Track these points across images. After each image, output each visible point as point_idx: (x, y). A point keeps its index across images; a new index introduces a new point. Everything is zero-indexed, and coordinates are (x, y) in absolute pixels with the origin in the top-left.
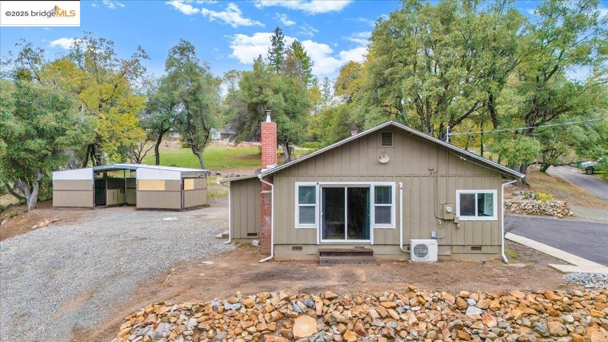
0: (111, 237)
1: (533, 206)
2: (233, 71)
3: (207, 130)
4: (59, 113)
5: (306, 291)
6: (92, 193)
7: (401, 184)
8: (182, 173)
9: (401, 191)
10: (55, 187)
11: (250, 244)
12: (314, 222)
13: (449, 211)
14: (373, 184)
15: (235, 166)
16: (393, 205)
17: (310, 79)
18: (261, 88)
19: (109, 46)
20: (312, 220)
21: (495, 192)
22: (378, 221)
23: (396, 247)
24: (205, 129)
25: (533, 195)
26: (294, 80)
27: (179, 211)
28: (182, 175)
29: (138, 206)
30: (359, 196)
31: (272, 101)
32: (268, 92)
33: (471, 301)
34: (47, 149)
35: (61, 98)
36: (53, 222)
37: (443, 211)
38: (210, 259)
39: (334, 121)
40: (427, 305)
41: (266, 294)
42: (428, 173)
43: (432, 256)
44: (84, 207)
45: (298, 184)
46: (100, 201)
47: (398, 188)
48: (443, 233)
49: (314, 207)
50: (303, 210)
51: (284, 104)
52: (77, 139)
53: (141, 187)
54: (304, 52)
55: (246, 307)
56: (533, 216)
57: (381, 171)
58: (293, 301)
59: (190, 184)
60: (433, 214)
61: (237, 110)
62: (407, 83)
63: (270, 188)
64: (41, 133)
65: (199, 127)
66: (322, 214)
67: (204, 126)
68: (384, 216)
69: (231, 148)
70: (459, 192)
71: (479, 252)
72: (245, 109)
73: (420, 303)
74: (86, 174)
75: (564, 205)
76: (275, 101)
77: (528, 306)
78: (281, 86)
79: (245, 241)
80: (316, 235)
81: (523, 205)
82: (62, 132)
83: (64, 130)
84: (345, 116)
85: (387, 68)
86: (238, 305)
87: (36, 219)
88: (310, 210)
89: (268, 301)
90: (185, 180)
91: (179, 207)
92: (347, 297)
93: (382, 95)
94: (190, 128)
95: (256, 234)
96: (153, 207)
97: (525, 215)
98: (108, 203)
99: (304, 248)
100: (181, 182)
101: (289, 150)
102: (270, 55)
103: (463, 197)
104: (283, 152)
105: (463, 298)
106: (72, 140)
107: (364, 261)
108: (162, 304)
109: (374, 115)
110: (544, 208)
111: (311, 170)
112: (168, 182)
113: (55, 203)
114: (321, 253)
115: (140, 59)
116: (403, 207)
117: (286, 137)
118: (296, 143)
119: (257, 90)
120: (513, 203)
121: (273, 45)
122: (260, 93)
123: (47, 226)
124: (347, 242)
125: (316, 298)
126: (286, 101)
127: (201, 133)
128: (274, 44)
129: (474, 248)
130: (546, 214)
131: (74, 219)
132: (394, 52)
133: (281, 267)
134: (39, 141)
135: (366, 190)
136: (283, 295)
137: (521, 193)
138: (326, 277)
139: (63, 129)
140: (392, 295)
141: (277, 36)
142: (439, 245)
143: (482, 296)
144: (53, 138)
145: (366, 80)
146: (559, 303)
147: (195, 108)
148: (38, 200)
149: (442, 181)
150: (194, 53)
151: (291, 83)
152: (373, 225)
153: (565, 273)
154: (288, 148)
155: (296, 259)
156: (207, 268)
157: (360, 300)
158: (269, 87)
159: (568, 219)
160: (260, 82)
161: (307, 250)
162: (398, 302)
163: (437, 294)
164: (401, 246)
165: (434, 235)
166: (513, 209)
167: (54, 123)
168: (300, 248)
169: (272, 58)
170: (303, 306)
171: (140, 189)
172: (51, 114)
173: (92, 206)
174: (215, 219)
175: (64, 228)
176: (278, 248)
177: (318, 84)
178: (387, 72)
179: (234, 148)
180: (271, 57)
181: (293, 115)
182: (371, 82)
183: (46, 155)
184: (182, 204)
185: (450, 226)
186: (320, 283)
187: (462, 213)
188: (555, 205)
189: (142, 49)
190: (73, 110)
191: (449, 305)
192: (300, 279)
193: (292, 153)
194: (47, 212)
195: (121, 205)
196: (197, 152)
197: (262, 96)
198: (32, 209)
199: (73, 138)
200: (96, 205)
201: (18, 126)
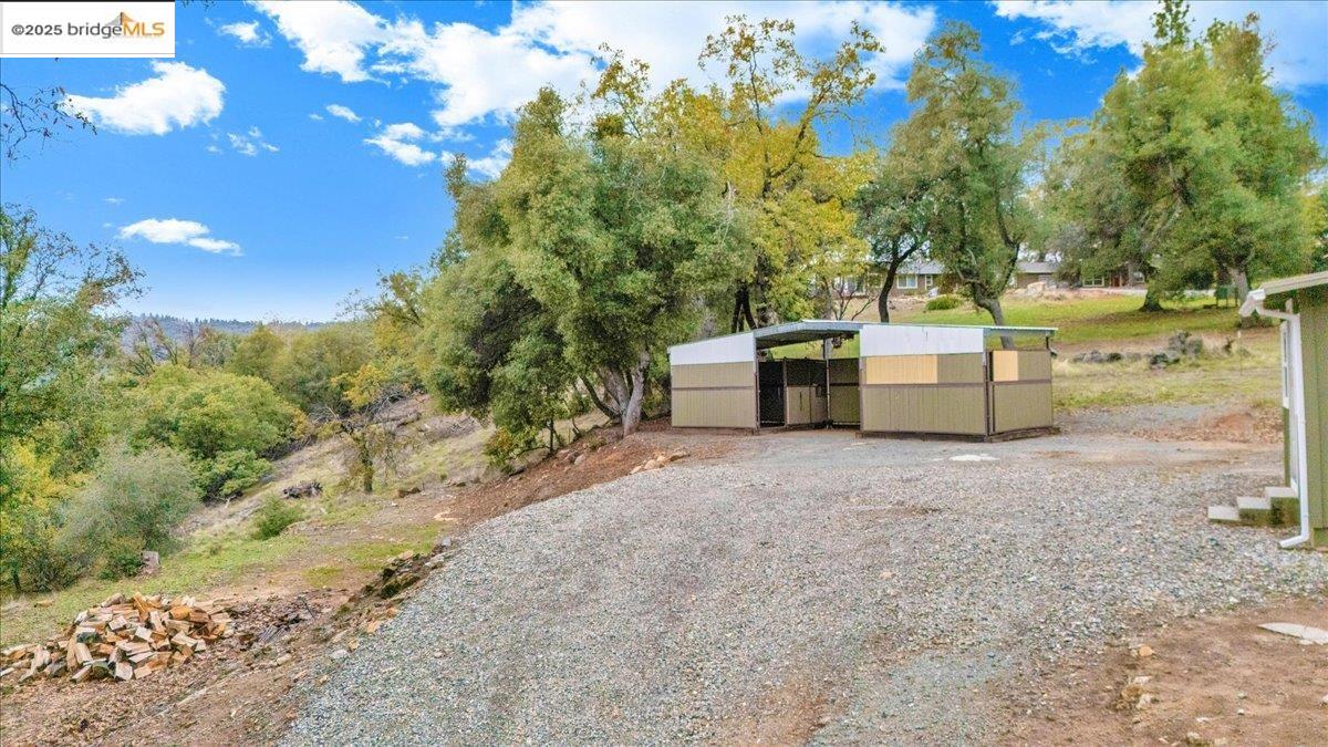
0: (827, 498)
4: (680, 206)
6: (754, 396)
8: (986, 334)
10: (674, 384)
18: (1166, 113)
27: (982, 441)
28: (986, 341)
29: (866, 426)
31: (1202, 148)
34: (658, 294)
35: (685, 172)
36: (672, 459)
44: (737, 429)
46: (771, 415)
51: (1237, 154)
52: (720, 264)
53: (871, 376)
59: (1008, 366)
64: (645, 256)
67: (1006, 234)
69: (1052, 303)
72: (1118, 178)
74: (739, 349)
76: (1213, 147)
78: (1224, 107)
82: (686, 249)
83: (692, 245)
87: (638, 455)
90: (996, 353)
96: (907, 429)
98: (789, 421)
106: (709, 267)
112: (946, 360)
113: (676, 420)
119: (1156, 120)
122: (1166, 128)
123: (661, 466)
131: (720, 455)
134: (642, 275)
139: (688, 241)
144: (669, 267)
148: (644, 416)
167: (670, 230)
171: (868, 383)
172: (666, 210)
173: (753, 425)
175: (695, 472)
179: (1059, 303)
181: (1265, 184)
183: (656, 308)
184: (990, 420)
190: (710, 195)
194: (662, 438)
195: (818, 426)
196: (987, 301)
197: (1173, 135)
198: (631, 431)
199: (711, 262)
200: (762, 425)
201: (599, 243)
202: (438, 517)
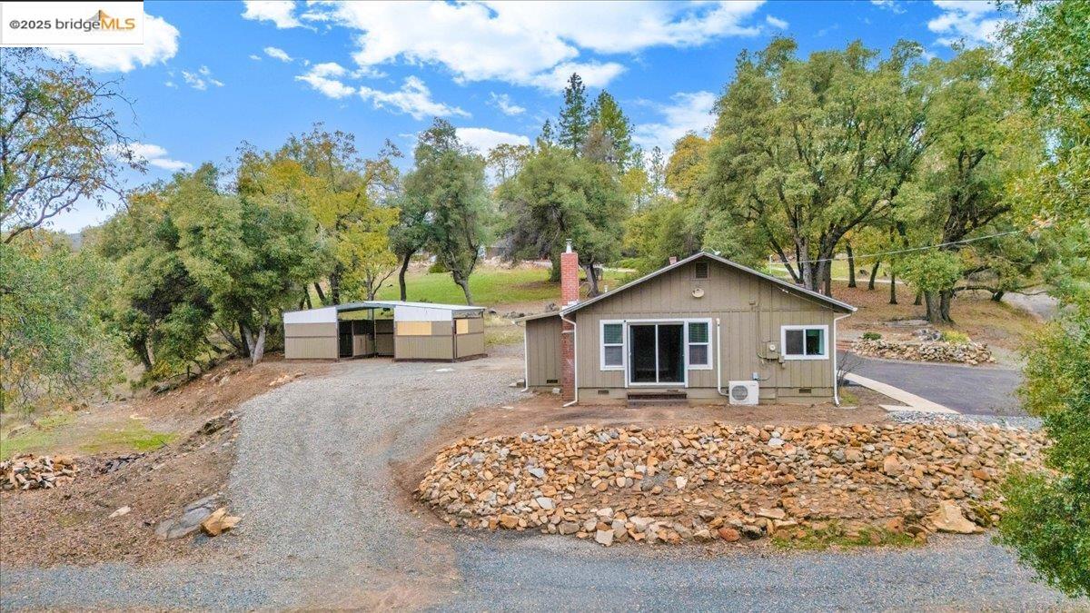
1: (936, 350)
2: (504, 146)
3: (474, 249)
4: (293, 236)
5: (612, 426)
6: (336, 341)
7: (718, 320)
8: (454, 312)
9: (718, 328)
10: (287, 334)
11: (550, 393)
12: (621, 364)
13: (772, 349)
14: (686, 321)
15: (515, 300)
16: (710, 344)
17: (628, 154)
18: (551, 183)
19: (348, 141)
20: (620, 362)
21: (825, 328)
22: (692, 361)
23: (713, 391)
24: (471, 247)
25: (939, 335)
26: (601, 166)
27: (451, 362)
28: (453, 314)
29: (397, 357)
30: (672, 335)
31: (568, 203)
32: (563, 189)
33: (774, 434)
34: (278, 284)
35: (297, 217)
36: (296, 377)
37: (766, 350)
38: (509, 405)
39: (662, 231)
40: (730, 437)
41: (573, 428)
42: (749, 307)
43: (753, 398)
44: (326, 359)
45: (603, 322)
46: (345, 352)
47: (715, 325)
48: (766, 374)
49: (621, 347)
50: (609, 350)
51: (586, 206)
53: (400, 331)
54: (618, 110)
55: (554, 438)
56: (935, 364)
57: (696, 306)
58: (599, 434)
59: (463, 326)
60: (755, 354)
61: (517, 218)
62: (766, 177)
63: (572, 327)
64: (269, 263)
65: (464, 245)
66: (630, 354)
67: (470, 244)
68: (700, 356)
69: (505, 272)
70: (784, 329)
71: (809, 395)
72: (527, 215)
73: (723, 435)
74: (329, 316)
75: (982, 348)
76: (573, 203)
77: (831, 438)
78: (582, 178)
79: (544, 389)
80: (624, 378)
81: (921, 348)
82: (297, 261)
83: (300, 258)
84: (678, 223)
85: (735, 155)
86: (547, 437)
87: (270, 374)
88: (618, 350)
89: (575, 434)
90: (458, 321)
91: (450, 356)
92: (651, 430)
93: (730, 193)
94: (451, 246)
95: (556, 381)
96: (417, 358)
97: (923, 362)
98: (355, 354)
99: (610, 391)
100: (452, 324)
101: (595, 274)
102: (562, 120)
103: (789, 333)
104: (584, 276)
105: (768, 431)
106: (310, 271)
107: (676, 403)
108: (473, 438)
109: (718, 223)
110: (951, 353)
111: (617, 307)
112: (435, 324)
113: (288, 354)
114: (630, 396)
115: (389, 158)
116: (721, 345)
117: (590, 255)
118: (606, 261)
119: (546, 186)
120: (908, 346)
121: (567, 103)
122: (551, 191)
123: (290, 381)
124: (658, 385)
125: (621, 430)
126: (589, 200)
127: (466, 254)
128: (569, 101)
129: (802, 390)
130: (954, 361)
131: (324, 373)
132: (745, 132)
133: (587, 410)
134: (269, 273)
135: (679, 328)
136: (589, 428)
137: (925, 332)
138: (633, 416)
139: (298, 256)
140: (697, 428)
141: (574, 88)
142: (760, 388)
143: (788, 430)
144: (286, 269)
145: (706, 170)
146: (864, 435)
147: (458, 217)
148: (266, 352)
149: (765, 317)
150: (454, 137)
151: (598, 172)
152: (688, 367)
153: (889, 412)
154: (592, 269)
155: (602, 403)
156: (508, 411)
157: (663, 433)
158: (564, 180)
159: (984, 367)
160: (550, 174)
161: (614, 395)
162: (701, 434)
163: (741, 428)
164: (719, 389)
165: (755, 376)
166: (907, 355)
167: (288, 250)
168: (606, 392)
169: (566, 124)
170: (608, 437)
171: (400, 334)
172: (284, 238)
173: (336, 357)
174: (501, 370)
175: (314, 383)
176: (582, 391)
177: (644, 159)
178: (736, 161)
179: (509, 272)
180: (565, 122)
181: (600, 222)
182: (713, 174)
184: (455, 352)
185: (774, 365)
186: (624, 421)
187: (788, 353)
188: (968, 348)
189: (392, 143)
190: (309, 231)
191: (752, 438)
192: (606, 418)
193: (600, 277)
194: (280, 366)
195: (370, 356)
196: (460, 281)
197: (554, 195)
198: (258, 362)
199: (311, 268)
200: (342, 356)
201: (245, 255)
202: (132, 417)
